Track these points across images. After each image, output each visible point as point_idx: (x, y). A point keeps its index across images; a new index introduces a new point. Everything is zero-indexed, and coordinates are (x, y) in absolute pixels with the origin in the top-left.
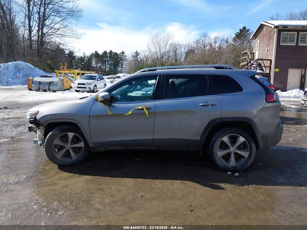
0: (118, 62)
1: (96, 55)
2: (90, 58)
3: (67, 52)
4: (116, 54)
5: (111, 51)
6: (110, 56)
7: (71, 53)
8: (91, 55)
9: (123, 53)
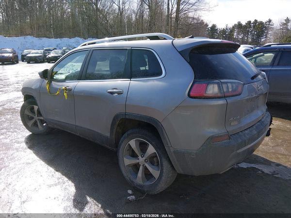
0: (263, 32)
1: (239, 26)
2: (232, 30)
3: (210, 26)
4: (261, 23)
5: (256, 21)
6: (254, 26)
7: (214, 26)
8: (233, 27)
9: (270, 21)
